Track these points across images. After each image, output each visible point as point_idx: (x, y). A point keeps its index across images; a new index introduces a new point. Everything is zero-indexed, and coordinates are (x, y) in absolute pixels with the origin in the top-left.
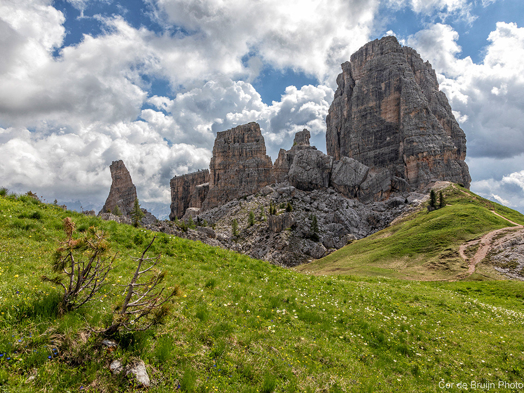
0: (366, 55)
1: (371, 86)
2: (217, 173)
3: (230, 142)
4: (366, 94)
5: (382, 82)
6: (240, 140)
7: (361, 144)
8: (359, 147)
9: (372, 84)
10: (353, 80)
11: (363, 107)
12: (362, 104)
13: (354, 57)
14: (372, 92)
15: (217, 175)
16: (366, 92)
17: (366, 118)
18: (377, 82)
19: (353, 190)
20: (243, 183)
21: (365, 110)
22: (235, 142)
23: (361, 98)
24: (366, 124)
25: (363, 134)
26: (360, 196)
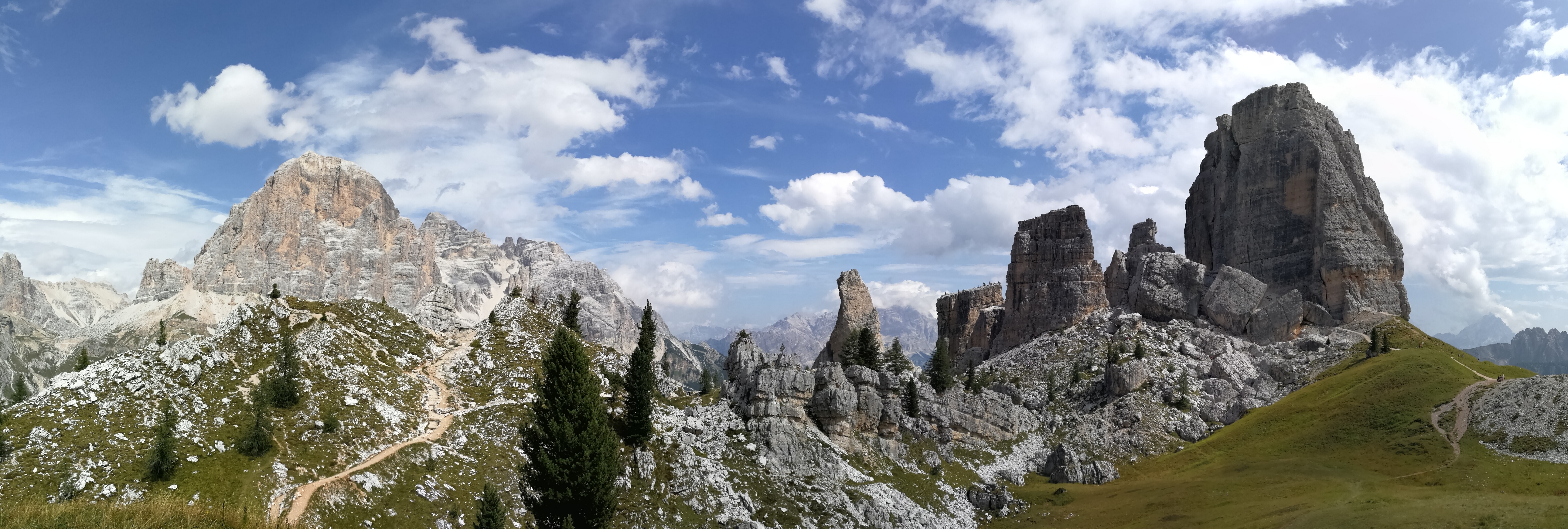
0: (1258, 107)
1: (1270, 157)
2: (1018, 289)
3: (1039, 237)
4: (1261, 168)
5: (1288, 152)
6: (1054, 235)
7: (1251, 246)
8: (1248, 252)
9: (1271, 152)
10: (1236, 144)
11: (1256, 188)
12: (1255, 183)
13: (1237, 108)
14: (1271, 165)
15: (1017, 293)
16: (1260, 164)
17: (1260, 205)
18: (1279, 151)
19: (1240, 322)
20: (1059, 306)
21: (1259, 192)
22: (1046, 238)
23: (1253, 173)
24: (1260, 216)
25: (1255, 231)
26: (1251, 331)
